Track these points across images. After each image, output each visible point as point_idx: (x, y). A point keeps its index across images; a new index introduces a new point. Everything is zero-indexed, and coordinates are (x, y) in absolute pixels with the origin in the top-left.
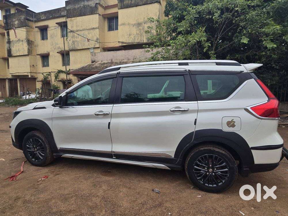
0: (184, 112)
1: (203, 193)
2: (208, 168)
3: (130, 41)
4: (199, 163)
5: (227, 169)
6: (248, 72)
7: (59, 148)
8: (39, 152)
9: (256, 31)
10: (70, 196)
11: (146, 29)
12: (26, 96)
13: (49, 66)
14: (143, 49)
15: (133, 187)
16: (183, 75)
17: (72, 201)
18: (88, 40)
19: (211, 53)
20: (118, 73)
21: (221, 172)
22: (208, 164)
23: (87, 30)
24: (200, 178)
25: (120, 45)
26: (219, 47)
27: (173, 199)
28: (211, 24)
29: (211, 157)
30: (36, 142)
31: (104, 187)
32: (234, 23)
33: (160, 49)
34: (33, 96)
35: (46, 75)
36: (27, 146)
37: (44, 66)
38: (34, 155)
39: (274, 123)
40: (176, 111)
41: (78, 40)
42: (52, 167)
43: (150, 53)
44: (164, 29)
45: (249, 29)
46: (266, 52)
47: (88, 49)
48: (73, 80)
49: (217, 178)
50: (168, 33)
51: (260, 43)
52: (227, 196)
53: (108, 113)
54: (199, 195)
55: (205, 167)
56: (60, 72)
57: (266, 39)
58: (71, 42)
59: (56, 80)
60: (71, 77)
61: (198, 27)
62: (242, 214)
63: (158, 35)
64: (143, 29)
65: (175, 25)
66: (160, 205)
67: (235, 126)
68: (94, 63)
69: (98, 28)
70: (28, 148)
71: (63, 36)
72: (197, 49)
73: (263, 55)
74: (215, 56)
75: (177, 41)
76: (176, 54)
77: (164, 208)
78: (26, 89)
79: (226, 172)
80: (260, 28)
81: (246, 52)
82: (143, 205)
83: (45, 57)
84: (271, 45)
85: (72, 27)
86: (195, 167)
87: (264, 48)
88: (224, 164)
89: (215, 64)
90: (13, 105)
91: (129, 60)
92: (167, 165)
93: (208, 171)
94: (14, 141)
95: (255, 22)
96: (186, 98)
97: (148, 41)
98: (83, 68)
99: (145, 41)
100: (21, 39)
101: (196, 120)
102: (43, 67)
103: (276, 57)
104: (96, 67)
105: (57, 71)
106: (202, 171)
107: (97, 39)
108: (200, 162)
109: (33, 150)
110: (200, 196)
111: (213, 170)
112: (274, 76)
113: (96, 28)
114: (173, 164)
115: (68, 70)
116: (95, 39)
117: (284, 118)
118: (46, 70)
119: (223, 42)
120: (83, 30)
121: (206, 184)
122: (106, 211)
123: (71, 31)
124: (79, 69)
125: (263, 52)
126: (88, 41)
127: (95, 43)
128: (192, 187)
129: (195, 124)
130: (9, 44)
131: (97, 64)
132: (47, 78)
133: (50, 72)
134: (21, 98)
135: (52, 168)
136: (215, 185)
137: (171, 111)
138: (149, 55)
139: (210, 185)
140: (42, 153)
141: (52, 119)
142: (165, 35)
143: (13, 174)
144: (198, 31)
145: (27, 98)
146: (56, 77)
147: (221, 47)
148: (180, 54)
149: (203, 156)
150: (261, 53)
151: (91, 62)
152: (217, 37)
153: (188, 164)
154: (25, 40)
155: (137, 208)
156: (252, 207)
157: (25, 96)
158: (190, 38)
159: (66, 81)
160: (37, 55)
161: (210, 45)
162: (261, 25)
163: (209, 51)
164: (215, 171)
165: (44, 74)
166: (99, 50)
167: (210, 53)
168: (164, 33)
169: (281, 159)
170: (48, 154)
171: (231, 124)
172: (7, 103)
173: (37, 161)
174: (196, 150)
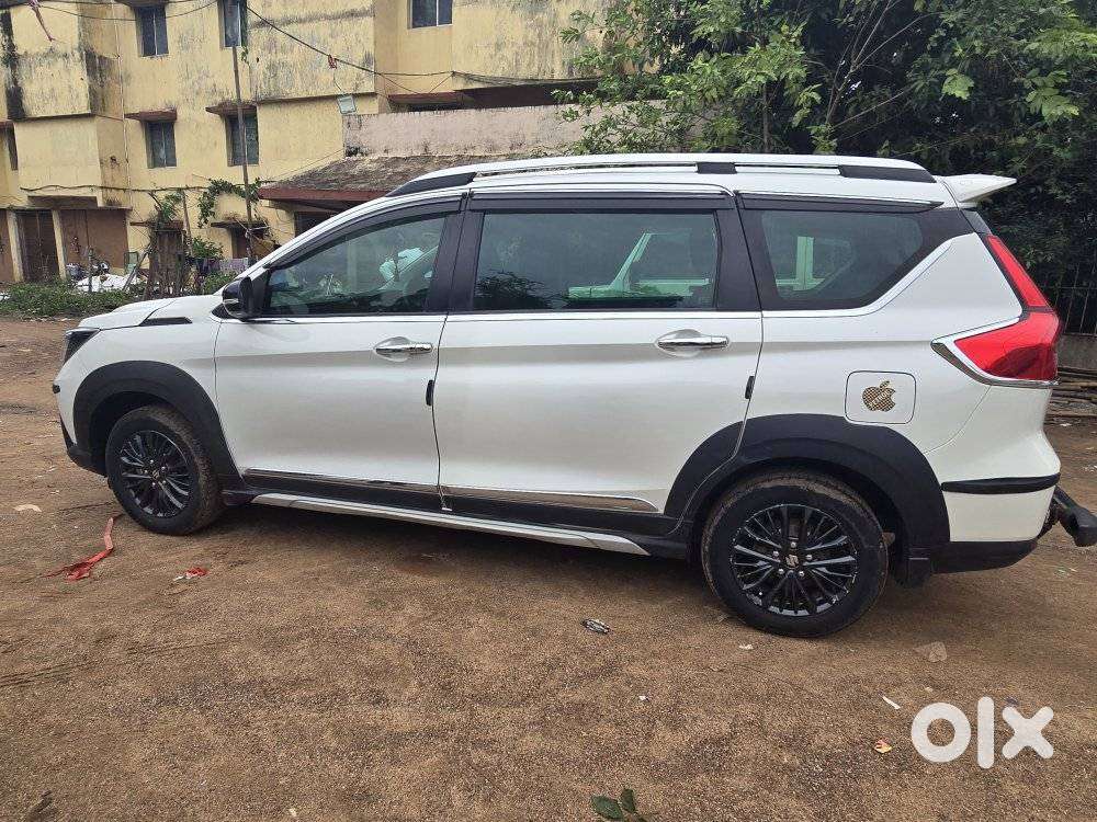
0: (709, 351)
1: (761, 636)
2: (784, 554)
3: (499, 74)
4: (751, 534)
5: (849, 559)
6: (960, 205)
7: (242, 472)
8: (167, 484)
9: (1002, 47)
10: (292, 634)
11: (565, 21)
12: (90, 283)
13: (174, 164)
14: (552, 108)
15: (514, 610)
16: (712, 211)
17: (302, 649)
18: (333, 63)
19: (818, 133)
20: (464, 195)
21: (829, 567)
22: (784, 540)
23: (327, 18)
24: (751, 585)
25: (460, 85)
26: (851, 110)
27: (654, 654)
28: (828, 14)
29: (798, 514)
30: (157, 445)
31: (409, 610)
32: (917, 14)
33: (619, 110)
34: (117, 281)
35: (167, 198)
36: (125, 459)
37: (155, 162)
38: (150, 495)
39: (1033, 399)
40: (678, 344)
41: (289, 59)
42: (219, 536)
43: (578, 123)
44: (640, 26)
45: (977, 37)
46: (1030, 137)
47: (334, 98)
48: (272, 224)
49: (812, 588)
50: (652, 42)
51: (1012, 97)
52: (843, 650)
53: (426, 346)
54: (746, 644)
55: (775, 549)
56: (220, 188)
57: (1038, 82)
58: (260, 68)
59: (206, 222)
60: (264, 209)
61: (772, 22)
62: (890, 706)
63: (611, 49)
64: (553, 23)
65: (682, 13)
66: (610, 669)
67: (893, 405)
68: (354, 158)
69: (371, 12)
70: (128, 468)
71: (229, 42)
72: (765, 115)
73: (1018, 146)
74: (834, 143)
75: (688, 79)
76: (681, 131)
77: (622, 679)
78: (86, 252)
79: (847, 567)
80: (1018, 38)
81: (954, 135)
82: (550, 667)
83: (159, 128)
84: (1056, 108)
85: (266, 4)
86: (738, 547)
87: (1023, 120)
88: (841, 540)
89: (837, 172)
90: (41, 313)
91: (493, 149)
92: (638, 538)
93: (783, 565)
94: (74, 440)
95: (1002, 11)
96: (722, 299)
97: (571, 73)
98: (312, 175)
99: (559, 74)
100: (60, 49)
101: (752, 379)
102: (155, 167)
103: (1069, 155)
104: (365, 175)
105: (209, 184)
106: (761, 563)
107: (368, 59)
108: (756, 533)
109: (143, 475)
110: (749, 647)
111: (802, 559)
112: (1049, 232)
113: (363, 14)
114: (659, 535)
115: (251, 181)
116: (359, 57)
117: (1073, 394)
118: (167, 178)
119: (867, 87)
120: (311, 19)
121: (773, 609)
122: (421, 685)
123: (264, 23)
124: (298, 180)
125: (1017, 134)
126: (332, 66)
127: (359, 76)
128: (721, 619)
129: (748, 395)
130: (13, 67)
131: (367, 163)
132: (172, 210)
133: (179, 190)
134: (71, 287)
135: (215, 542)
136: (802, 613)
137: (660, 344)
138: (575, 131)
139: (786, 612)
140: (178, 485)
141: (215, 363)
142: (640, 50)
143: (77, 557)
144: (775, 40)
145: (95, 289)
146: (207, 209)
147: (858, 111)
148: (698, 129)
149: (771, 511)
150: (1010, 138)
151: (342, 153)
152: (847, 68)
153: (712, 538)
154: (77, 55)
155: (530, 677)
156: (927, 684)
157: (86, 281)
158: (740, 66)
159: (246, 225)
160: (129, 116)
161: (818, 98)
162: (1022, 25)
163: (808, 125)
164: (806, 564)
165: (157, 194)
166: (372, 107)
167: (813, 132)
168: (639, 45)
169: (1045, 530)
170: (203, 491)
171: (879, 398)
172: (19, 306)
173: (160, 515)
174: (744, 490)
